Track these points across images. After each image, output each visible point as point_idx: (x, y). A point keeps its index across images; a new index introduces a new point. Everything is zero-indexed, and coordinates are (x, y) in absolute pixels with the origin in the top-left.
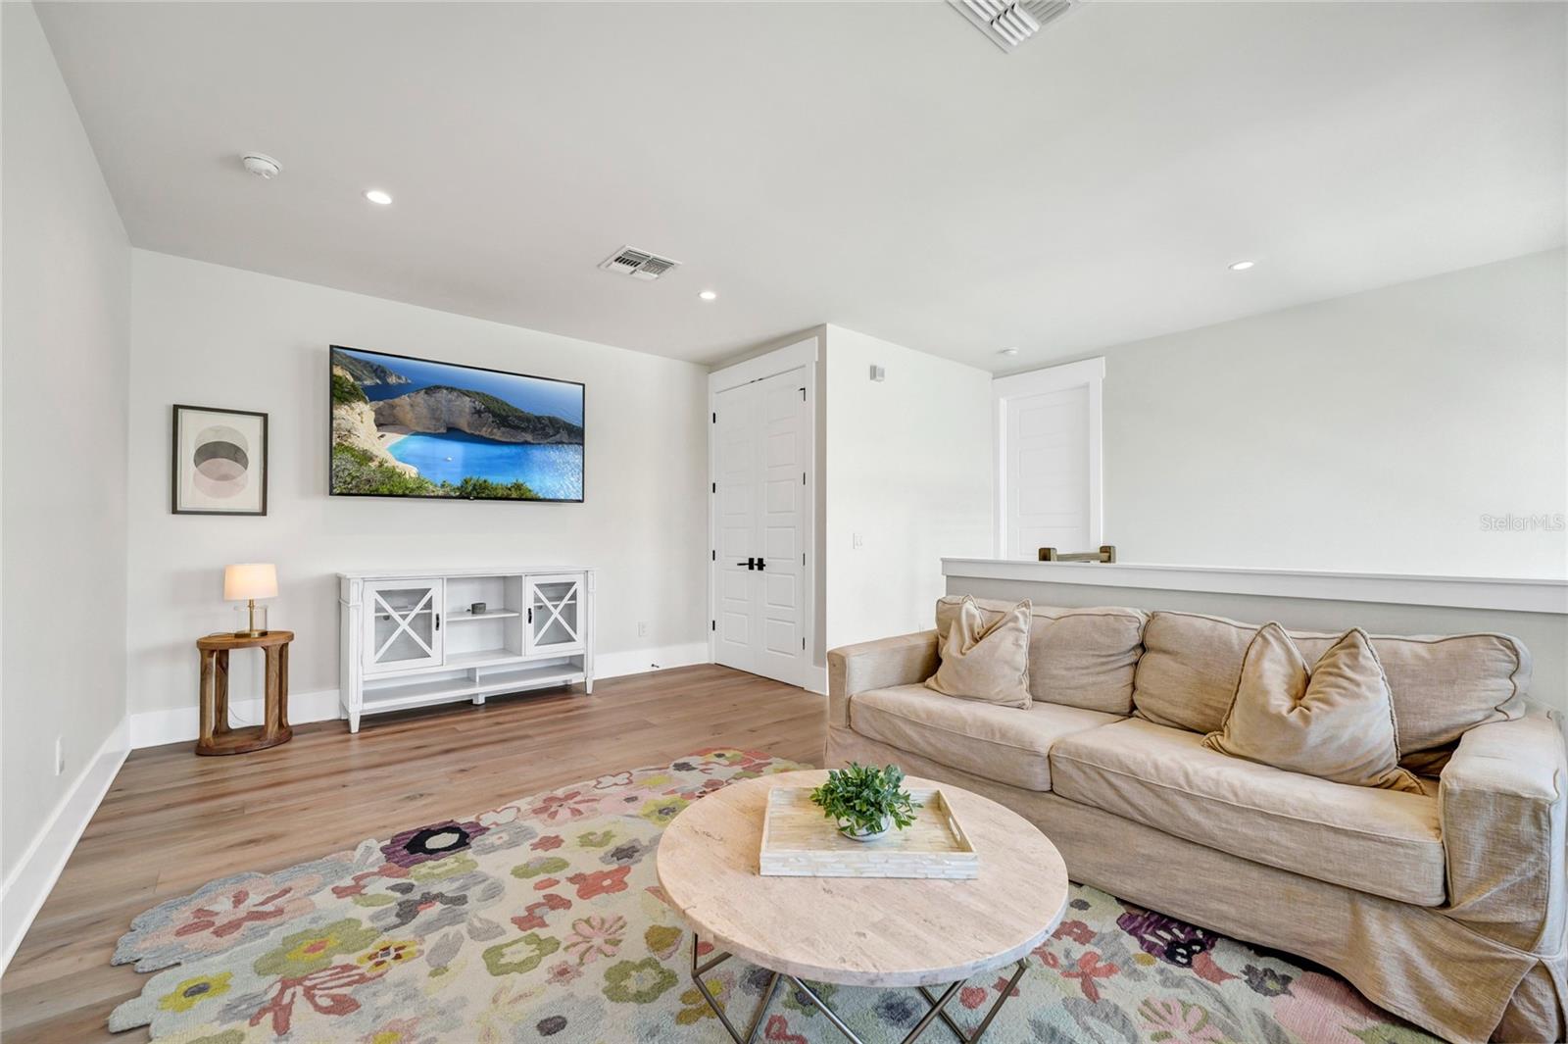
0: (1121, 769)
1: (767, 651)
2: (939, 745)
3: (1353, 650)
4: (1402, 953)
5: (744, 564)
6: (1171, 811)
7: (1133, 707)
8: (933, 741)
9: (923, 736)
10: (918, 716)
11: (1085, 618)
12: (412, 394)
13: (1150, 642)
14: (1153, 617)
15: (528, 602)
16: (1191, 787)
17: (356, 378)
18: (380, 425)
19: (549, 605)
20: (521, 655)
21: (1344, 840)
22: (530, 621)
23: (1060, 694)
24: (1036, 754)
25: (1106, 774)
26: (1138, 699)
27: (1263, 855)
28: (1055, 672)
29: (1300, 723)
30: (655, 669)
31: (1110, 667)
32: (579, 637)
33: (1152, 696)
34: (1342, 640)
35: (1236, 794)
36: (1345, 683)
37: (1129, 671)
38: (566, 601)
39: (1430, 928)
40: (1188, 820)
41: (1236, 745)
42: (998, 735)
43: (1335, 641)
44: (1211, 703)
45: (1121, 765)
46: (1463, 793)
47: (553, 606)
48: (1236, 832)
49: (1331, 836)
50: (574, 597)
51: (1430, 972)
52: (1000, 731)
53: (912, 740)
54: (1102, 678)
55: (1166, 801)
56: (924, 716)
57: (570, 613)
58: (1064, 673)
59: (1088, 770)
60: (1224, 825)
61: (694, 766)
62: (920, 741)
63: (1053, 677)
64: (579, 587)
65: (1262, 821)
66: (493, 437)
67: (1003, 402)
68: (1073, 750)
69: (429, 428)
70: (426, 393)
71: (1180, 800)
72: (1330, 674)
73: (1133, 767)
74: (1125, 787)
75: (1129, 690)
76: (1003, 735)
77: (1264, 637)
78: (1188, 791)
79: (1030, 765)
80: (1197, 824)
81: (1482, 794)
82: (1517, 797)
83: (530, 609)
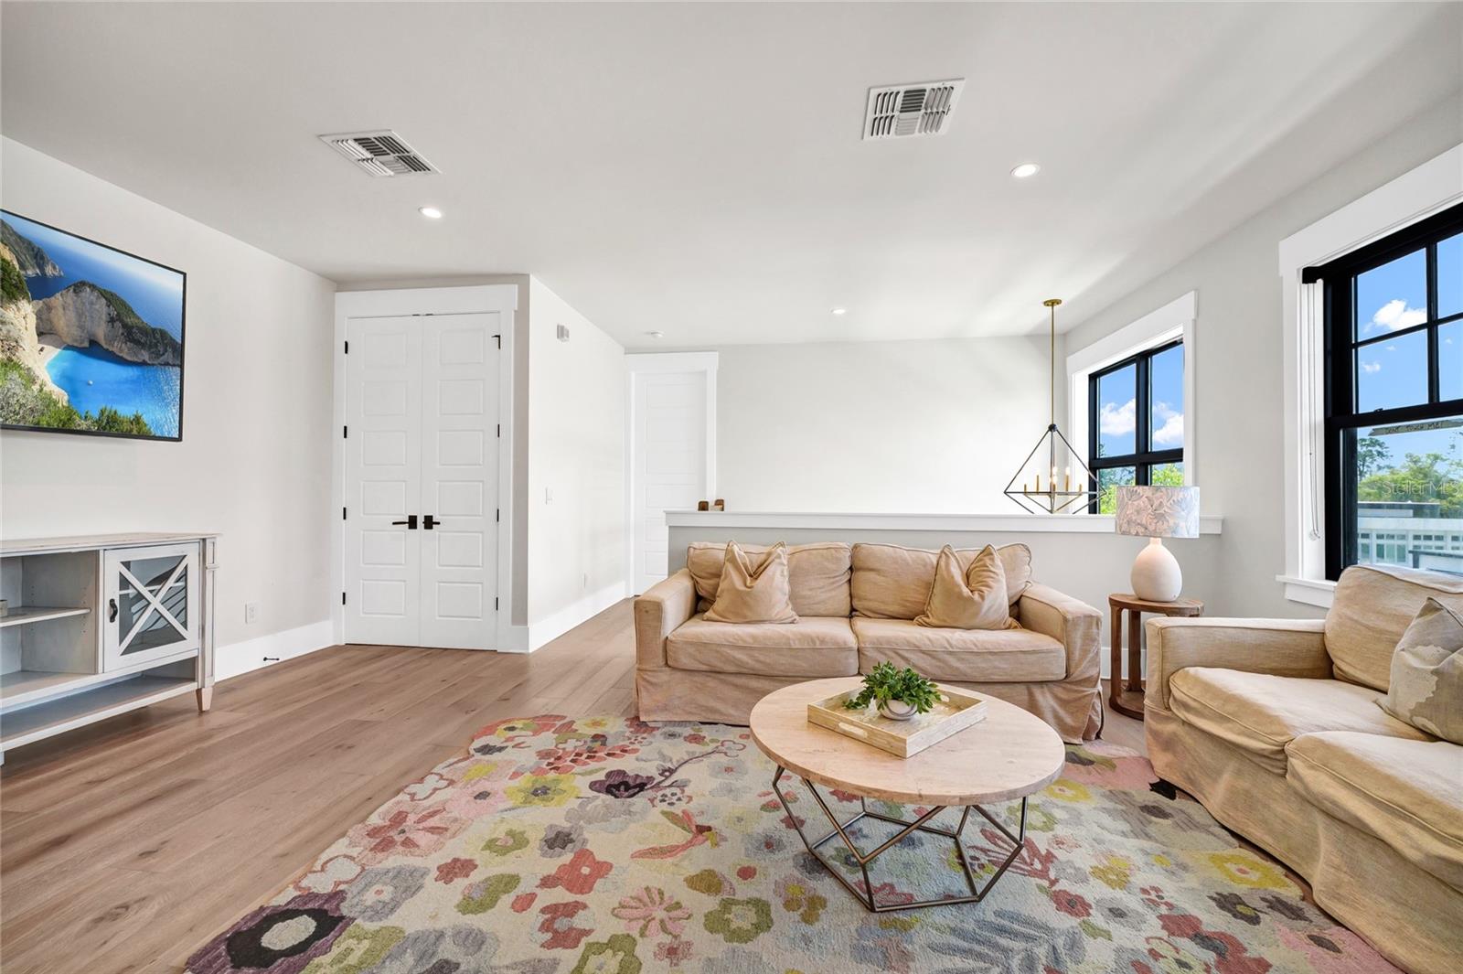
0: (909, 646)
1: (438, 618)
2: (768, 661)
3: (991, 556)
4: (1052, 707)
5: (405, 523)
6: (941, 665)
7: (853, 610)
8: (762, 658)
9: (751, 656)
10: (744, 641)
11: (814, 552)
12: (64, 292)
13: (858, 564)
14: (856, 547)
15: (109, 589)
16: (952, 647)
17: (22, 266)
18: (40, 334)
19: (145, 591)
20: (95, 672)
21: (1029, 656)
22: (112, 619)
23: (809, 609)
24: (850, 649)
25: (901, 652)
26: (856, 604)
27: (993, 677)
28: (804, 593)
29: (980, 600)
30: (269, 663)
31: (838, 584)
32: (191, 633)
33: (870, 600)
34: (983, 551)
35: (976, 646)
36: (992, 575)
37: (846, 586)
38: (171, 582)
39: (1058, 691)
40: (951, 667)
41: (939, 620)
42: (818, 643)
43: (979, 552)
44: (910, 599)
45: (909, 643)
46: (1073, 620)
47: (151, 591)
48: (978, 667)
49: (1022, 656)
50: (184, 576)
51: (1062, 713)
52: (818, 638)
53: (742, 662)
54: (834, 593)
55: (939, 660)
56: (751, 641)
57: (179, 602)
58: (810, 593)
59: (887, 652)
60: (971, 665)
61: (498, 745)
62: (750, 661)
63: (804, 597)
64: (192, 562)
65: (990, 657)
66: (121, 355)
67: (633, 375)
68: (875, 641)
69: (76, 341)
70: (75, 291)
71: (948, 657)
72: (984, 571)
73: (917, 643)
74: (913, 657)
75: (849, 599)
76: (823, 641)
77: (945, 553)
78: (951, 650)
79: (847, 658)
80: (957, 669)
81: (1080, 617)
82: (1091, 616)
83: (112, 601)
